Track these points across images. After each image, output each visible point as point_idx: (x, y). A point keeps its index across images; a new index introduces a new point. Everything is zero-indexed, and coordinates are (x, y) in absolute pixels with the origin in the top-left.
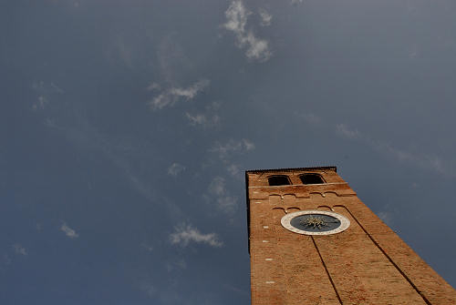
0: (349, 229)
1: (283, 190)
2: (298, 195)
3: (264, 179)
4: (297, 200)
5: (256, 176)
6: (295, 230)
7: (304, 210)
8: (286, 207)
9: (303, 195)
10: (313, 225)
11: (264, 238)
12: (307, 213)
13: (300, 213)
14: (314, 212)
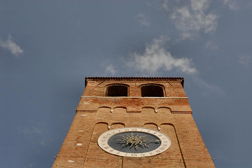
0: (167, 152)
1: (116, 102)
2: (130, 109)
3: (103, 87)
4: (127, 115)
5: (96, 83)
6: (110, 150)
7: (129, 126)
8: (110, 122)
9: (134, 109)
10: (130, 144)
11: (71, 157)
12: (130, 130)
13: (123, 130)
14: (139, 130)
